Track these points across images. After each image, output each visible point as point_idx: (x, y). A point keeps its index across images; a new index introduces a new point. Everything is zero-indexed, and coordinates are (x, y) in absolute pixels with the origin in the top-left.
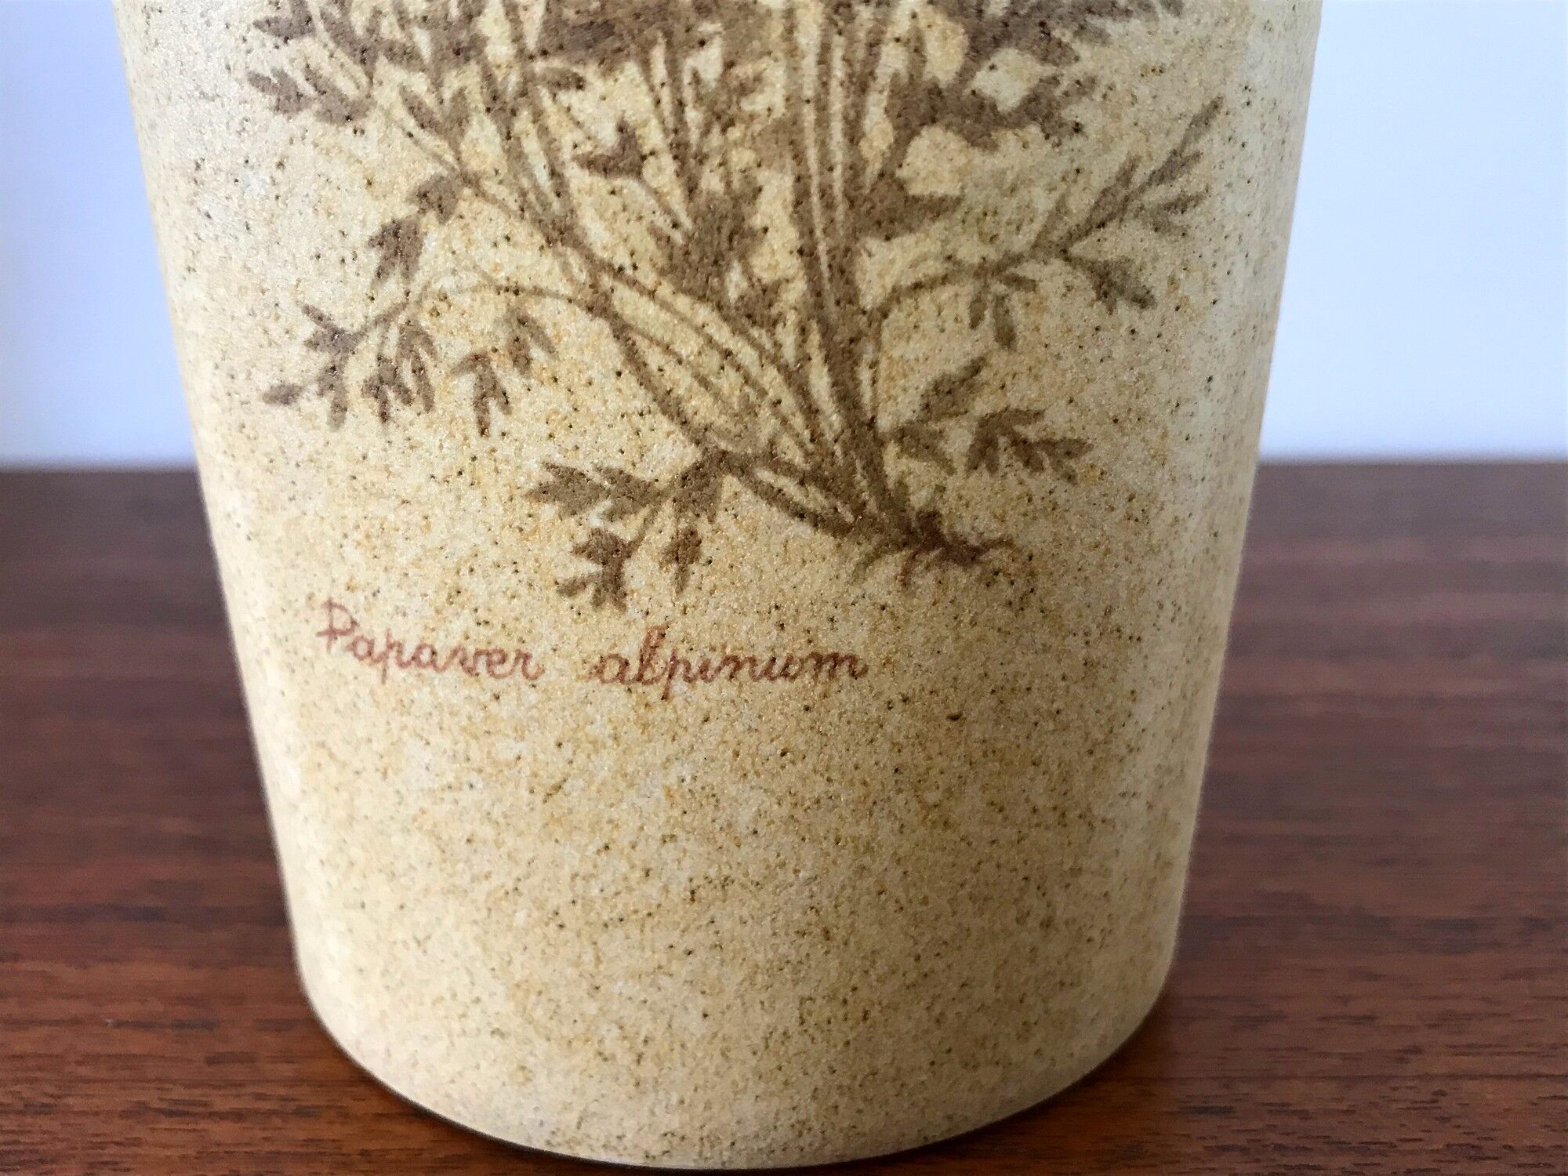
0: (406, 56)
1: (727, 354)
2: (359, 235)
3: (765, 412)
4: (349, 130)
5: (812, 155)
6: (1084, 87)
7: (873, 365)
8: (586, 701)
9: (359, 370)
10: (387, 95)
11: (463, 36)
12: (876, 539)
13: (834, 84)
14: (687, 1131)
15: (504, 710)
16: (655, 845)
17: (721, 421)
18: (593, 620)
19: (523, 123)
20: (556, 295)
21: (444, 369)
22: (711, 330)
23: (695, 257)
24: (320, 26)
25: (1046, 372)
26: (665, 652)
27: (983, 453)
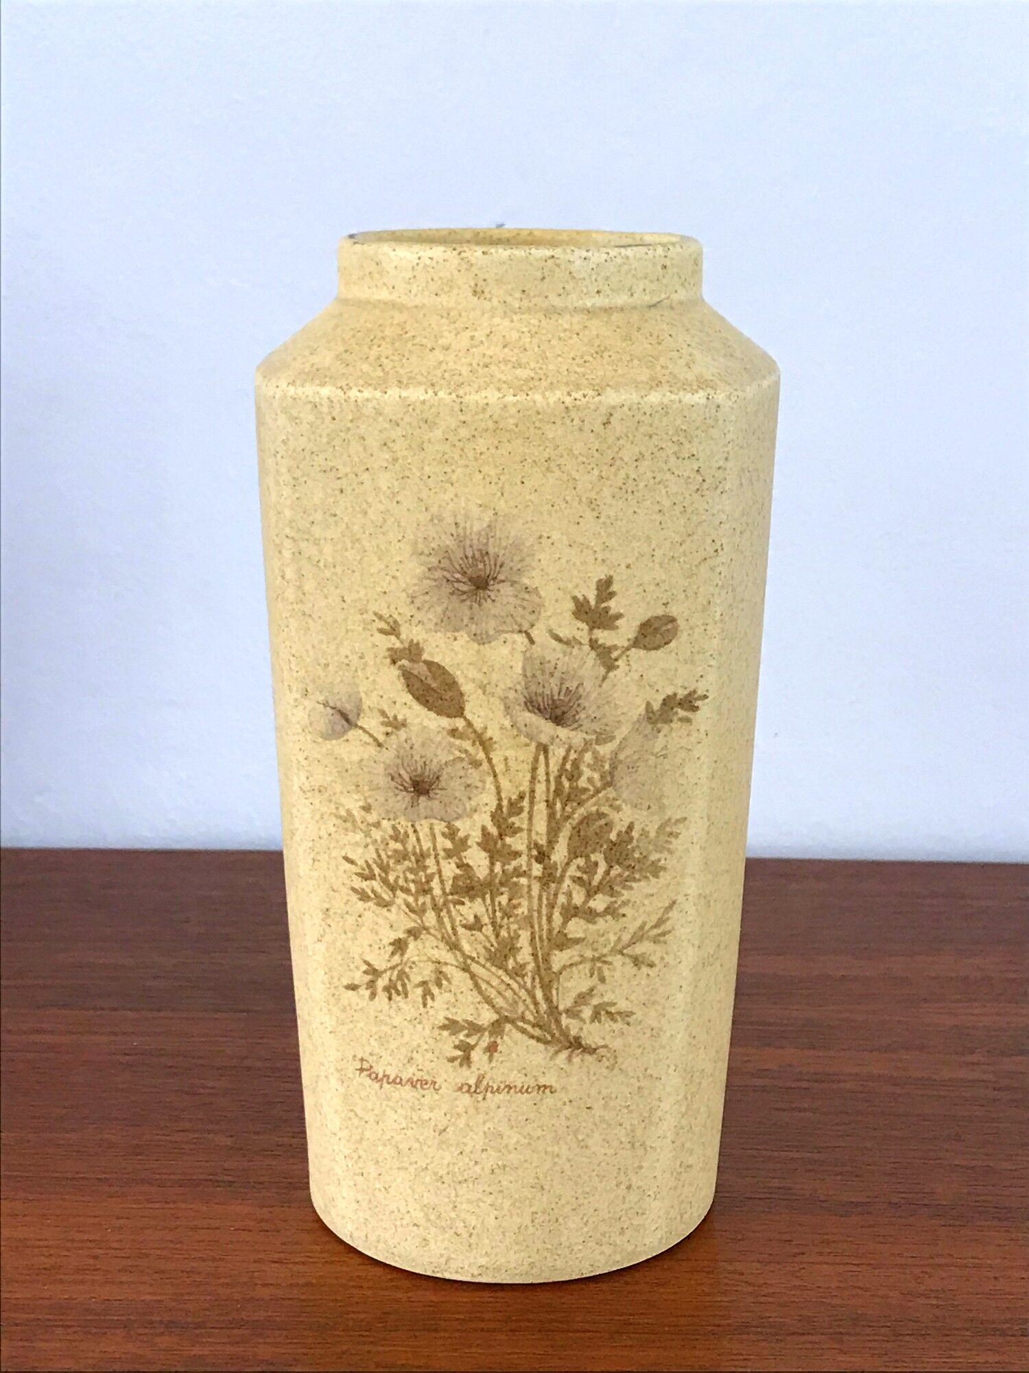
0: (406, 891)
1: (508, 985)
2: (386, 941)
3: (521, 1004)
4: (385, 909)
5: (536, 927)
6: (625, 903)
7: (557, 989)
8: (456, 1099)
9: (382, 983)
10: (399, 901)
11: (426, 887)
12: (559, 1045)
13: (544, 906)
14: (489, 1265)
15: (426, 1101)
16: (479, 1152)
17: (505, 1006)
18: (460, 1070)
19: (443, 913)
20: (452, 965)
21: (413, 985)
22: (503, 978)
23: (498, 955)
24: (378, 878)
25: (617, 991)
26: (485, 1083)
27: (596, 1016)
